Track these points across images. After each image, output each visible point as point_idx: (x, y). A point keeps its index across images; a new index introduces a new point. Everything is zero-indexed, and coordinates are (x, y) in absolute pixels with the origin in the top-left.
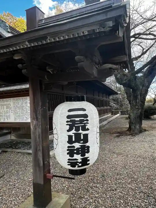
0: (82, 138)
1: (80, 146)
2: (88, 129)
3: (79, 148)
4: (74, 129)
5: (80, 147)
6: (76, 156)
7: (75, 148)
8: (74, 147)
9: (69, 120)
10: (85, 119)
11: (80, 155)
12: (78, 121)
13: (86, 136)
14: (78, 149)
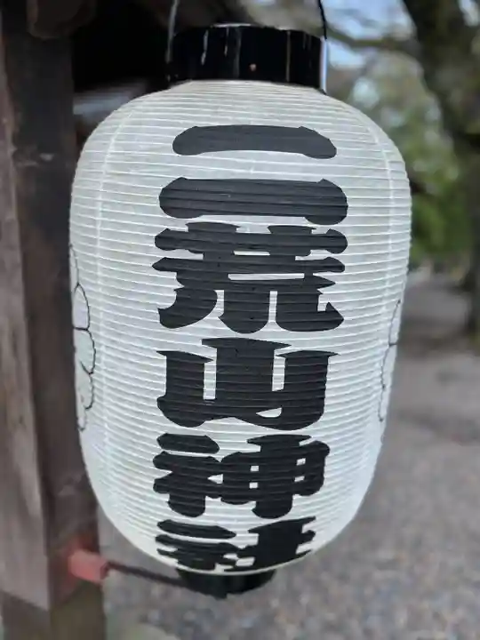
0: (278, 384)
1: (252, 441)
2: (331, 319)
3: (249, 459)
4: (219, 308)
5: (257, 449)
6: (216, 512)
7: (219, 456)
8: (209, 445)
9: (180, 225)
10: (320, 229)
11: (252, 505)
12: (252, 241)
13: (311, 369)
14: (237, 460)
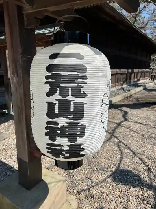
0: (72, 109)
1: (67, 123)
2: (84, 95)
3: (66, 127)
4: (58, 92)
5: (68, 125)
6: (59, 140)
7: (59, 126)
9: (50, 74)
10: (80, 75)
11: (67, 139)
